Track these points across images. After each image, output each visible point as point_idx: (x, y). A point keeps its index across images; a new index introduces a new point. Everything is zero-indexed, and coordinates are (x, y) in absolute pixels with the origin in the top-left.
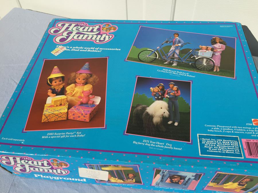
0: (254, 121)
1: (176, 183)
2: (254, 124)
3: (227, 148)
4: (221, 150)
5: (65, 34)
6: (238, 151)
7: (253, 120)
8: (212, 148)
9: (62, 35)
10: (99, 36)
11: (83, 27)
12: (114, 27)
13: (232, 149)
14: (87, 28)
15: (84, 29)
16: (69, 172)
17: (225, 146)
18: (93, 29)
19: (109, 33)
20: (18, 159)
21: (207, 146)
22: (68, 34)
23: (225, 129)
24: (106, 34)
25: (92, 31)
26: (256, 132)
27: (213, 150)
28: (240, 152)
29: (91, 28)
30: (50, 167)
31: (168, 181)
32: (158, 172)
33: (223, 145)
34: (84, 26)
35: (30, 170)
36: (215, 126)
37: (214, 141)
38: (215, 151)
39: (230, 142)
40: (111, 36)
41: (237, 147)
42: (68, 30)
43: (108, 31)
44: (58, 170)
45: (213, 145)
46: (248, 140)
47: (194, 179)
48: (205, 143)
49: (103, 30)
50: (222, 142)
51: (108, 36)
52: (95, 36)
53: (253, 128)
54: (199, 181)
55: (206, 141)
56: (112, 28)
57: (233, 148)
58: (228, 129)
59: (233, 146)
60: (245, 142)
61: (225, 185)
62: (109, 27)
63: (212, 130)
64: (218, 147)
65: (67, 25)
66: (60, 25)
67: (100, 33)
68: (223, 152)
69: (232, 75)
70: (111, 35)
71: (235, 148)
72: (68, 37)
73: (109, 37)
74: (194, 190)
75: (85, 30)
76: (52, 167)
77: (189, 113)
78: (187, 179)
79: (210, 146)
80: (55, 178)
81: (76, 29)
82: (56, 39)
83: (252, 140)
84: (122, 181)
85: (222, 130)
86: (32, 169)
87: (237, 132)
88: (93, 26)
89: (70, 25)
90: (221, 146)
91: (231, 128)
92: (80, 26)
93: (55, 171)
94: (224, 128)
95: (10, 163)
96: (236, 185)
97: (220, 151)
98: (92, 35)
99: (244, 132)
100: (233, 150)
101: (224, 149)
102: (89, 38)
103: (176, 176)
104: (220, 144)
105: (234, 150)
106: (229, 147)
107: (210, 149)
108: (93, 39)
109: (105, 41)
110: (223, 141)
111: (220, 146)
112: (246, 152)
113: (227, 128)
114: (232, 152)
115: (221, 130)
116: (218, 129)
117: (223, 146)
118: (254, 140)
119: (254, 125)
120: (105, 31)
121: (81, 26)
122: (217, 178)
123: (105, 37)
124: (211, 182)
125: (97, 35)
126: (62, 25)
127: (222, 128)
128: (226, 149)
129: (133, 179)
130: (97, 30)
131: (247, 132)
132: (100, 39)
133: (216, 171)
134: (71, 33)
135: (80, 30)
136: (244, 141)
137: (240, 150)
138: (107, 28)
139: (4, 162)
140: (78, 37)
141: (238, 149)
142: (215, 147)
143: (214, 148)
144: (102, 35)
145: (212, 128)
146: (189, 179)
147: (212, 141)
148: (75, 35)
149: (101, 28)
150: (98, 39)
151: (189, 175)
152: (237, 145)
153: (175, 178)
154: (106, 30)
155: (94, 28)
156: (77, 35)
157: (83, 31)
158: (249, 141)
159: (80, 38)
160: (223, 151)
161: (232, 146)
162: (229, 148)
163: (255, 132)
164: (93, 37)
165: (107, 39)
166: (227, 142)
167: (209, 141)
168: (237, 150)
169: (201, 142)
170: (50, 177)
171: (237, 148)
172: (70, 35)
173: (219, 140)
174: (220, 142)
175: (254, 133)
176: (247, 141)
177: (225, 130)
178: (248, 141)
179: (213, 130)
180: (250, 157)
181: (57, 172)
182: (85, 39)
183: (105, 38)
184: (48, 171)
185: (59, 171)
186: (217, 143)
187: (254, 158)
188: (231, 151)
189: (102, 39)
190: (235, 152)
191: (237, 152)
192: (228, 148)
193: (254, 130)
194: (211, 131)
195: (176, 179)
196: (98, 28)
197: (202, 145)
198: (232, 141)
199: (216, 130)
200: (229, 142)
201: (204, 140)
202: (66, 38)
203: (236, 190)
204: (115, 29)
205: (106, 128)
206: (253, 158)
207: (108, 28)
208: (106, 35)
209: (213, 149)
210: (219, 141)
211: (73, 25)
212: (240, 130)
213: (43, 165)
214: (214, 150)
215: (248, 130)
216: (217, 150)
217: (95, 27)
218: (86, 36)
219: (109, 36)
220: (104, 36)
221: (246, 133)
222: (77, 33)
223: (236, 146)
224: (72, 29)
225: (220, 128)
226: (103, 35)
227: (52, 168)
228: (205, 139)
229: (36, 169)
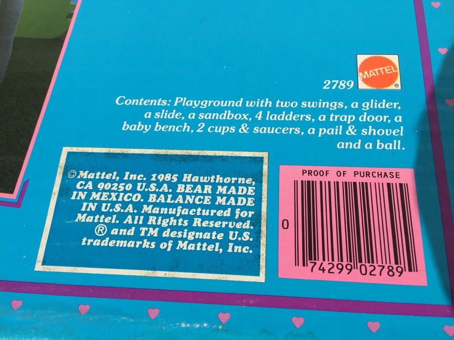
0: (367, 65)
2: (366, 81)
3: (191, 222)
4: (154, 232)
6: (246, 236)
7: (361, 59)
8: (110, 226)
13: (217, 225)
17: (185, 212)
21: (90, 213)
23: (210, 116)
26: (366, 125)
27: (112, 237)
28: (255, 245)
33: (175, 206)
36: (164, 103)
37: (135, 183)
38: (121, 243)
39: (215, 186)
41: (244, 214)
45: (125, 205)
46: (313, 168)
48: (89, 195)
50: (173, 186)
53: (355, 105)
55: (96, 182)
57: (222, 219)
58: (228, 115)
59: (225, 208)
60: (296, 183)
63: (145, 121)
64: (147, 216)
68: (163, 246)
71: (231, 218)
77: (59, 42)
79: (107, 214)
83: (333, 170)
85: (194, 124)
87: (265, 130)
90: (164, 210)
91: (243, 110)
94: (205, 111)
97: (151, 239)
99: (304, 125)
100: (218, 230)
101: (173, 228)
104: (162, 198)
105: (226, 231)
106: (205, 213)
107: (100, 229)
110: (180, 181)
111: (156, 211)
112: (288, 239)
113: (220, 110)
114: (210, 242)
115: (189, 122)
116: (175, 115)
117: (172, 211)
118: (342, 169)
119: (362, 86)
127: (198, 111)
128: (181, 228)
131: (318, 125)
136: (291, 174)
137: (256, 234)
141: (247, 225)
142: (129, 219)
143: (120, 226)
145: (148, 115)
147: (127, 182)
152: (250, 202)
158: (318, 179)
160: (167, 240)
161: (220, 207)
162: (204, 218)
163: (359, 126)
166: (203, 185)
167: (108, 186)
168: (241, 231)
169: (66, 191)
171: (243, 220)
173: (161, 177)
174: (165, 188)
175: (351, 131)
176: (307, 178)
177: (209, 123)
178: (311, 178)
179: (152, 121)
180: (305, 273)
186: (145, 195)
187: (326, 276)
188: (207, 236)
190: (224, 243)
191: (236, 243)
192: (197, 222)
193: (358, 112)
194: (139, 127)
197: (67, 208)
198: (227, 180)
199: (163, 122)
200: (208, 189)
201: (87, 180)
206: (317, 275)
209: (114, 232)
210: (159, 184)
212: (283, 117)
214: (118, 237)
215: (322, 118)
216: (137, 237)
221: (311, 131)
223: (244, 208)
225: (186, 111)
228: (91, 176)
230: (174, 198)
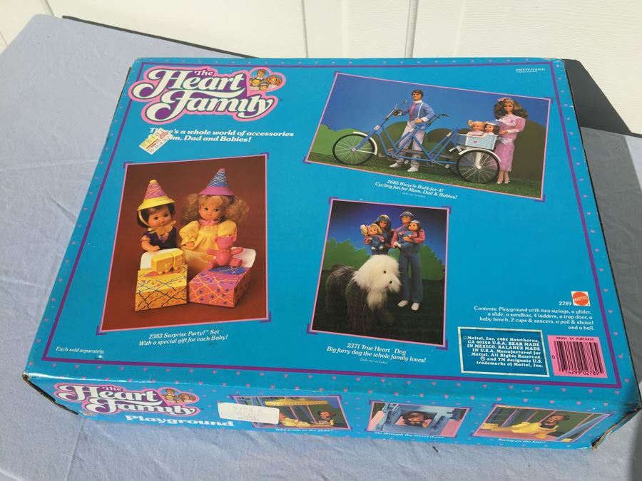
0: (576, 296)
1: (416, 425)
2: (576, 302)
3: (517, 356)
4: (504, 360)
5: (167, 98)
6: (539, 361)
7: (573, 293)
8: (486, 357)
9: (161, 102)
10: (245, 102)
11: (207, 80)
12: (276, 76)
13: (528, 357)
14: (215, 81)
15: (208, 84)
16: (199, 410)
17: (514, 352)
18: (229, 84)
19: (267, 94)
20: (93, 390)
21: (476, 352)
22: (173, 98)
23: (515, 315)
24: (259, 97)
25: (227, 89)
26: (579, 320)
27: (488, 361)
28: (543, 364)
29: (225, 81)
30: (160, 402)
31: (401, 421)
32: (378, 407)
33: (509, 350)
34: (208, 76)
35: (117, 408)
36: (495, 309)
37: (491, 341)
38: (492, 363)
39: (523, 343)
40: (270, 102)
41: (537, 353)
42: (173, 87)
43: (264, 88)
44: (175, 407)
45: (489, 350)
46: (560, 336)
47: (451, 418)
48: (474, 346)
49: (251, 85)
50: (507, 343)
51: (264, 101)
52: (235, 102)
53: (573, 312)
54: (462, 421)
55: (475, 341)
56: (273, 80)
57: (529, 355)
58: (522, 315)
59: (529, 351)
60: (555, 342)
61: (514, 426)
62: (266, 76)
63: (489, 317)
64: (499, 354)
65: (169, 75)
66: (153, 75)
67: (245, 93)
68: (508, 364)
69: (536, 191)
70: (272, 97)
71: (532, 355)
72: (173, 106)
73: (267, 104)
74: (454, 436)
75: (212, 86)
76: (163, 402)
77: (443, 281)
78: (437, 418)
79: (483, 353)
80: (169, 421)
81: (192, 86)
82: (148, 111)
83: (568, 337)
84: (306, 424)
85: (509, 318)
86: (121, 407)
87: (538, 321)
88: (229, 76)
89: (176, 75)
90: (506, 352)
91: (528, 313)
92: (198, 76)
93: (169, 409)
94: (513, 313)
95: (76, 397)
96: (536, 427)
97: (503, 362)
98: (229, 99)
99: (554, 320)
100: (529, 359)
101: (511, 358)
102: (222, 108)
103: (415, 414)
104: (503, 347)
105: (531, 359)
106: (522, 353)
107: (482, 358)
108: (230, 109)
109: (257, 114)
110: (509, 340)
111: (502, 352)
112: (555, 362)
113: (519, 313)
114: (526, 363)
115: (507, 317)
116: (500, 315)
117: (509, 352)
118: (572, 337)
119: (575, 304)
120: (257, 88)
121: (202, 77)
122: (496, 416)
123: (258, 103)
124: (487, 422)
125: (239, 97)
126: (157, 75)
127: (509, 313)
128: (514, 358)
129: (329, 421)
130: (238, 87)
131: (560, 320)
132: (246, 108)
133: (494, 405)
134: (180, 94)
135: (200, 86)
136: (552, 339)
137: (543, 360)
138: (261, 81)
139: (63, 395)
140: (197, 104)
141: (539, 357)
142: (492, 355)
143: (490, 357)
144: (250, 100)
145: (489, 314)
146: (442, 418)
147: (488, 341)
148: (189, 101)
149: (248, 80)
150: (242, 108)
151: (441, 411)
152: (539, 349)
153: (414, 416)
154: (259, 86)
155: (231, 80)
156: (195, 100)
157: (208, 90)
158: (563, 341)
159: (201, 107)
160: (509, 362)
161: (527, 351)
162: (522, 355)
163: (576, 320)
164: (229, 104)
165: (262, 109)
166: (519, 342)
167: (481, 342)
168: (537, 360)
169: (464, 344)
170: (159, 420)
171: (538, 356)
172: (178, 101)
173: (501, 339)
174: (504, 343)
175: (573, 322)
176: (558, 340)
177: (515, 318)
178: (560, 340)
179: (491, 317)
180: (563, 374)
181: (173, 410)
182: (212, 109)
183: (257, 107)
184: (156, 409)
185: (178, 409)
186: (497, 346)
187: (571, 375)
188: (524, 361)
189: (251, 109)
190: (532, 364)
191: (536, 363)
192: (519, 356)
193: (575, 315)
194: (486, 319)
195: (415, 419)
196: (241, 81)
197: (467, 351)
198: (528, 341)
199: (496, 317)
200: (521, 344)
201: (472, 340)
202: (169, 108)
203: (537, 436)
204: (278, 83)
205: (270, 321)
206: (568, 375)
207: (263, 79)
208: (260, 99)
209: (488, 359)
210: (501, 342)
211: (184, 74)
212: (545, 316)
213: (144, 399)
214: (490, 361)
215: (561, 317)
216: (497, 361)
217: (234, 77)
218: (214, 102)
219: (266, 100)
220: (255, 100)
221: (557, 322)
222: (194, 96)
223: (536, 351)
224: (182, 86)
225: (505, 313)
226: (253, 98)
227: (164, 405)
228: (473, 338)
229: (130, 406)
230: (508, 347)
